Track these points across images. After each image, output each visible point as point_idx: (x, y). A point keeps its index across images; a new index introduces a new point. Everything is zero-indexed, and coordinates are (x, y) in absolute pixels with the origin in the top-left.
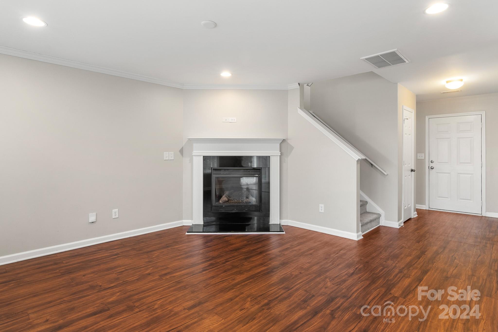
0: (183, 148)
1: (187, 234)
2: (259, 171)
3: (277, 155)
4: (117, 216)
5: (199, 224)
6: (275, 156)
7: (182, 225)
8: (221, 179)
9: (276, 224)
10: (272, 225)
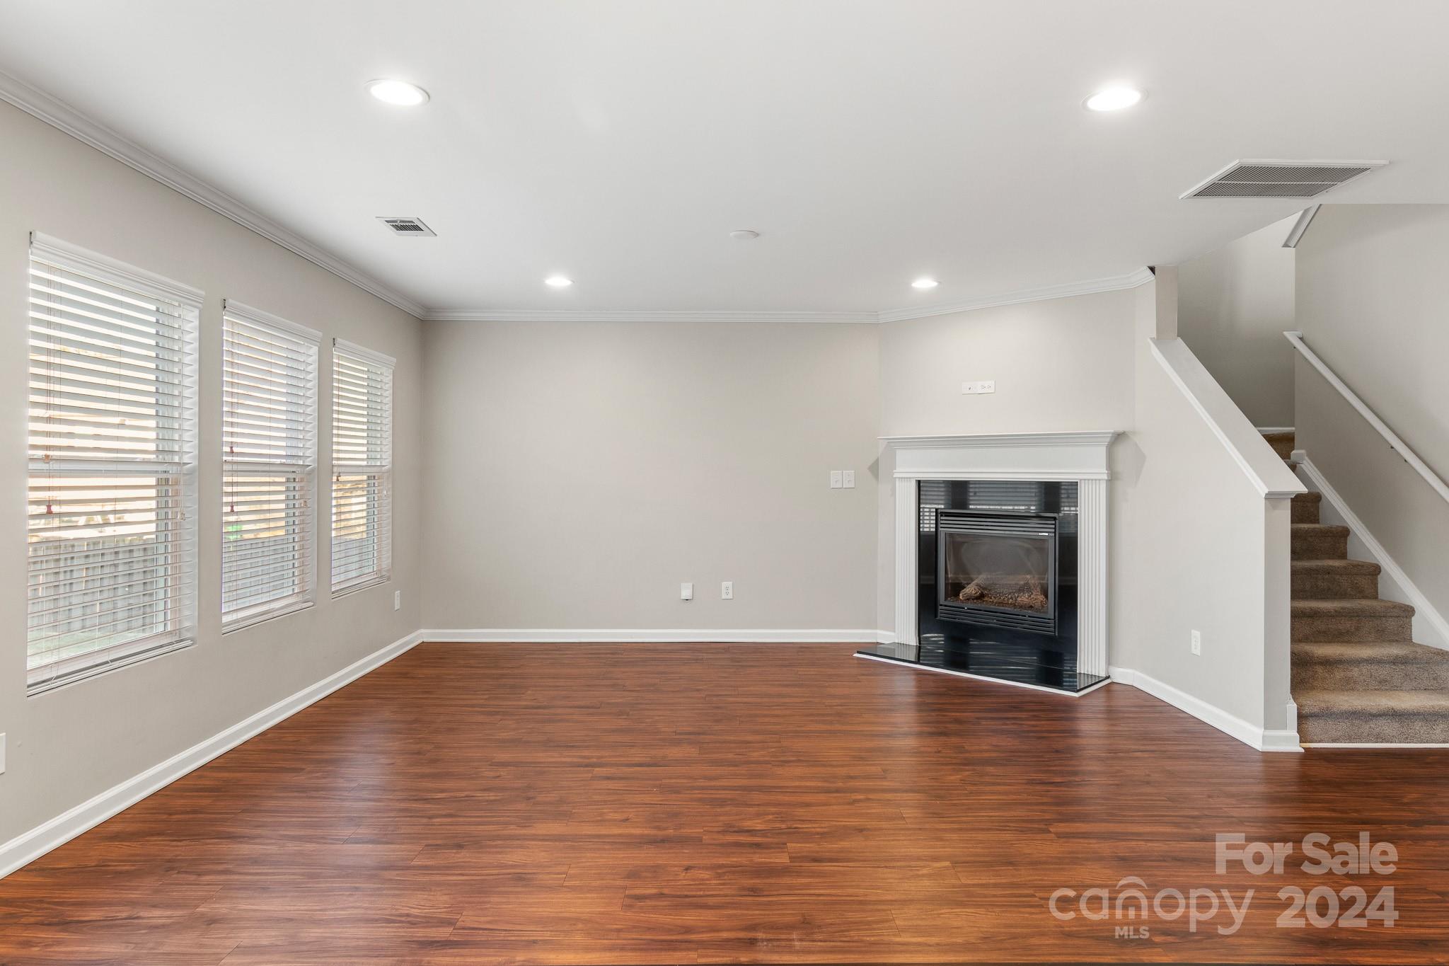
0: (878, 460)
1: (857, 655)
2: (1054, 522)
3: (1100, 480)
4: (730, 596)
5: (907, 643)
6: (1094, 481)
7: (874, 641)
8: (959, 539)
9: (1095, 676)
10: (1082, 676)
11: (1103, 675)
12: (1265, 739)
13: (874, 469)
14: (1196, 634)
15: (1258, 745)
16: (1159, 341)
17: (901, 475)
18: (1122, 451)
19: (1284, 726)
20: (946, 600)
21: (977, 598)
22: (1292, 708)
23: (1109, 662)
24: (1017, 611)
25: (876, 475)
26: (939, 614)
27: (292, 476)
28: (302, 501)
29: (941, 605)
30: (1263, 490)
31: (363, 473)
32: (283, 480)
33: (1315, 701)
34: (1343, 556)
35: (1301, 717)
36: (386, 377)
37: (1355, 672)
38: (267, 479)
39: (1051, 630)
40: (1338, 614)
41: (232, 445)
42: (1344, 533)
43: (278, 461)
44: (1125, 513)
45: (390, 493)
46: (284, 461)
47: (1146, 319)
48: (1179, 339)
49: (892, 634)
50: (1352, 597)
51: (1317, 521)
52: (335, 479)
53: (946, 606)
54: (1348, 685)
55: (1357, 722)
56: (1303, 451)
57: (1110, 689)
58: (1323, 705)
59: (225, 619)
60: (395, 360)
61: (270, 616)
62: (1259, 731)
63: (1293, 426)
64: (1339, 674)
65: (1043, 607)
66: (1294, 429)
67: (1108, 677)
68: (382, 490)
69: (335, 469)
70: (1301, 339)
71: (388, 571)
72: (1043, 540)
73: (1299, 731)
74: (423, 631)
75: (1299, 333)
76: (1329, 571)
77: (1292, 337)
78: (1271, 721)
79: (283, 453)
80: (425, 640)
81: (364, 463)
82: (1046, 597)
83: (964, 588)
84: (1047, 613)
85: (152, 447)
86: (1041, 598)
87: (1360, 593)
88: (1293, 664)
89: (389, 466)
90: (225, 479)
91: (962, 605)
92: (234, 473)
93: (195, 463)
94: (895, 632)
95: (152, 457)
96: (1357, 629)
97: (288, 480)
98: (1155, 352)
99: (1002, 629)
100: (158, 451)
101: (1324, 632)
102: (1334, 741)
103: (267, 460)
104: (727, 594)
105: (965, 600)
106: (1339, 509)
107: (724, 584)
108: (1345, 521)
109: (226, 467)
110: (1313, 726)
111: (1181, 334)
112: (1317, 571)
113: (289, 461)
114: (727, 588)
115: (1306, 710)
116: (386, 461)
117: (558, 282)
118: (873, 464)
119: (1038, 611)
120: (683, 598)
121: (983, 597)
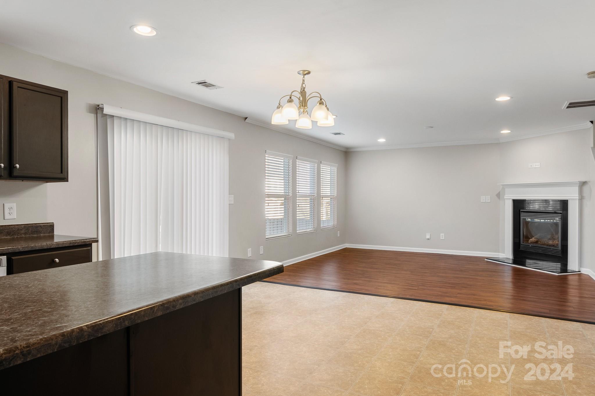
3: (576, 199)
5: (510, 258)
6: (574, 199)
9: (575, 271)
11: (577, 270)
13: (498, 195)
17: (506, 198)
18: (585, 188)
20: (523, 243)
21: (535, 243)
23: (580, 265)
24: (548, 247)
25: (499, 198)
26: (521, 247)
27: (311, 198)
28: (314, 204)
29: (522, 245)
31: (329, 197)
32: (309, 199)
36: (335, 169)
38: (305, 199)
39: (560, 254)
41: (298, 190)
43: (308, 194)
45: (336, 203)
46: (309, 194)
52: (321, 199)
53: (523, 245)
57: (580, 276)
59: (297, 232)
60: (337, 165)
61: (306, 233)
65: (557, 245)
67: (579, 271)
68: (334, 202)
69: (321, 196)
71: (336, 225)
79: (309, 192)
80: (347, 247)
81: (330, 194)
82: (558, 242)
83: (530, 239)
84: (558, 248)
85: (283, 191)
86: (556, 243)
89: (336, 195)
90: (297, 199)
91: (529, 245)
92: (299, 197)
93: (291, 195)
94: (505, 254)
95: (283, 194)
97: (310, 199)
100: (284, 192)
103: (306, 194)
104: (442, 238)
105: (530, 243)
107: (441, 234)
109: (297, 196)
113: (310, 194)
114: (442, 236)
116: (335, 194)
117: (382, 140)
118: (498, 194)
119: (556, 247)
120: (427, 238)
121: (537, 242)
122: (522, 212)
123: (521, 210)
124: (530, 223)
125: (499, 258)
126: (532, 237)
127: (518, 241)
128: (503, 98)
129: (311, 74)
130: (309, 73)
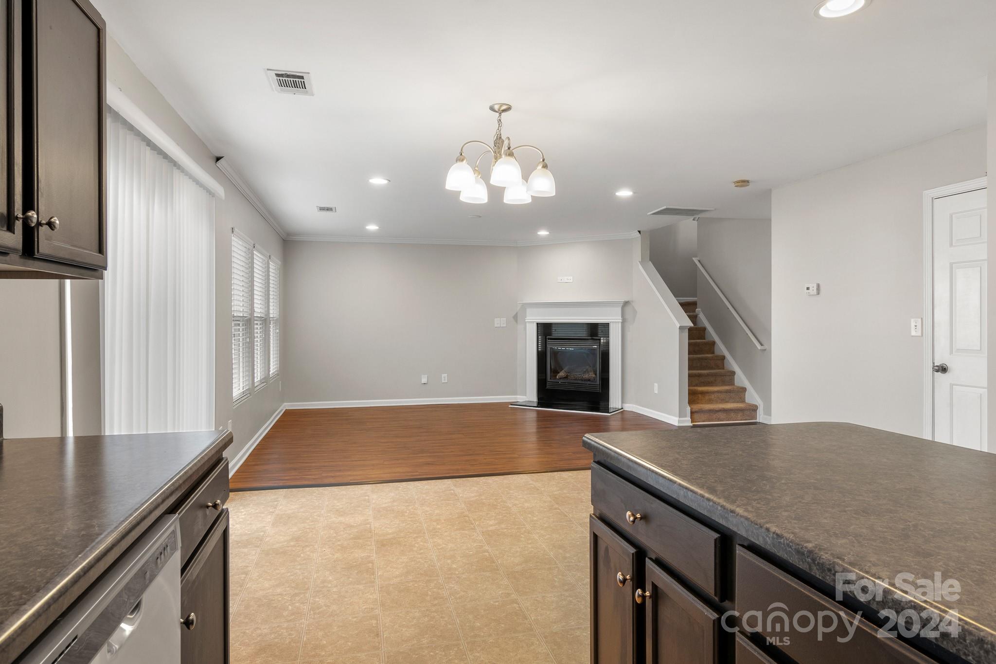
0: (517, 313)
3: (618, 322)
5: (533, 400)
6: (616, 322)
9: (617, 407)
10: (611, 407)
11: (620, 407)
12: (679, 422)
13: (516, 317)
14: (656, 385)
15: (676, 424)
16: (642, 262)
17: (528, 321)
18: (628, 309)
19: (686, 416)
20: (550, 379)
21: (565, 378)
22: (688, 409)
23: (623, 402)
24: (583, 382)
25: (516, 320)
26: (547, 384)
29: (548, 381)
30: (678, 326)
33: (697, 407)
34: (713, 353)
35: (692, 413)
37: (713, 396)
39: (598, 390)
40: (708, 375)
42: (713, 343)
44: (629, 336)
47: (637, 252)
48: (650, 262)
49: (525, 397)
50: (715, 369)
51: (705, 339)
53: (551, 382)
54: (710, 401)
55: (711, 414)
56: (700, 309)
57: (623, 412)
58: (700, 408)
62: (677, 419)
63: (696, 297)
64: (707, 398)
65: (594, 379)
66: (696, 298)
67: (622, 409)
70: (699, 261)
72: (595, 349)
73: (691, 418)
74: (286, 404)
75: (698, 258)
76: (706, 359)
77: (695, 260)
78: (681, 415)
82: (596, 375)
83: (559, 373)
84: (596, 382)
86: (594, 376)
87: (718, 367)
88: (689, 394)
91: (557, 381)
94: (526, 396)
96: (715, 381)
98: (640, 267)
99: (575, 391)
101: (703, 382)
102: (704, 422)
104: (445, 380)
105: (559, 378)
106: (712, 334)
107: (443, 375)
108: (714, 339)
110: (696, 416)
111: (650, 260)
112: (702, 359)
114: (445, 377)
115: (694, 410)
117: (372, 227)
118: (515, 315)
119: (592, 381)
120: (423, 383)
121: (566, 377)
122: (549, 339)
123: (547, 337)
124: (560, 353)
125: (517, 402)
126: (562, 369)
127: (545, 378)
128: (625, 193)
129: (512, 110)
130: (509, 109)
